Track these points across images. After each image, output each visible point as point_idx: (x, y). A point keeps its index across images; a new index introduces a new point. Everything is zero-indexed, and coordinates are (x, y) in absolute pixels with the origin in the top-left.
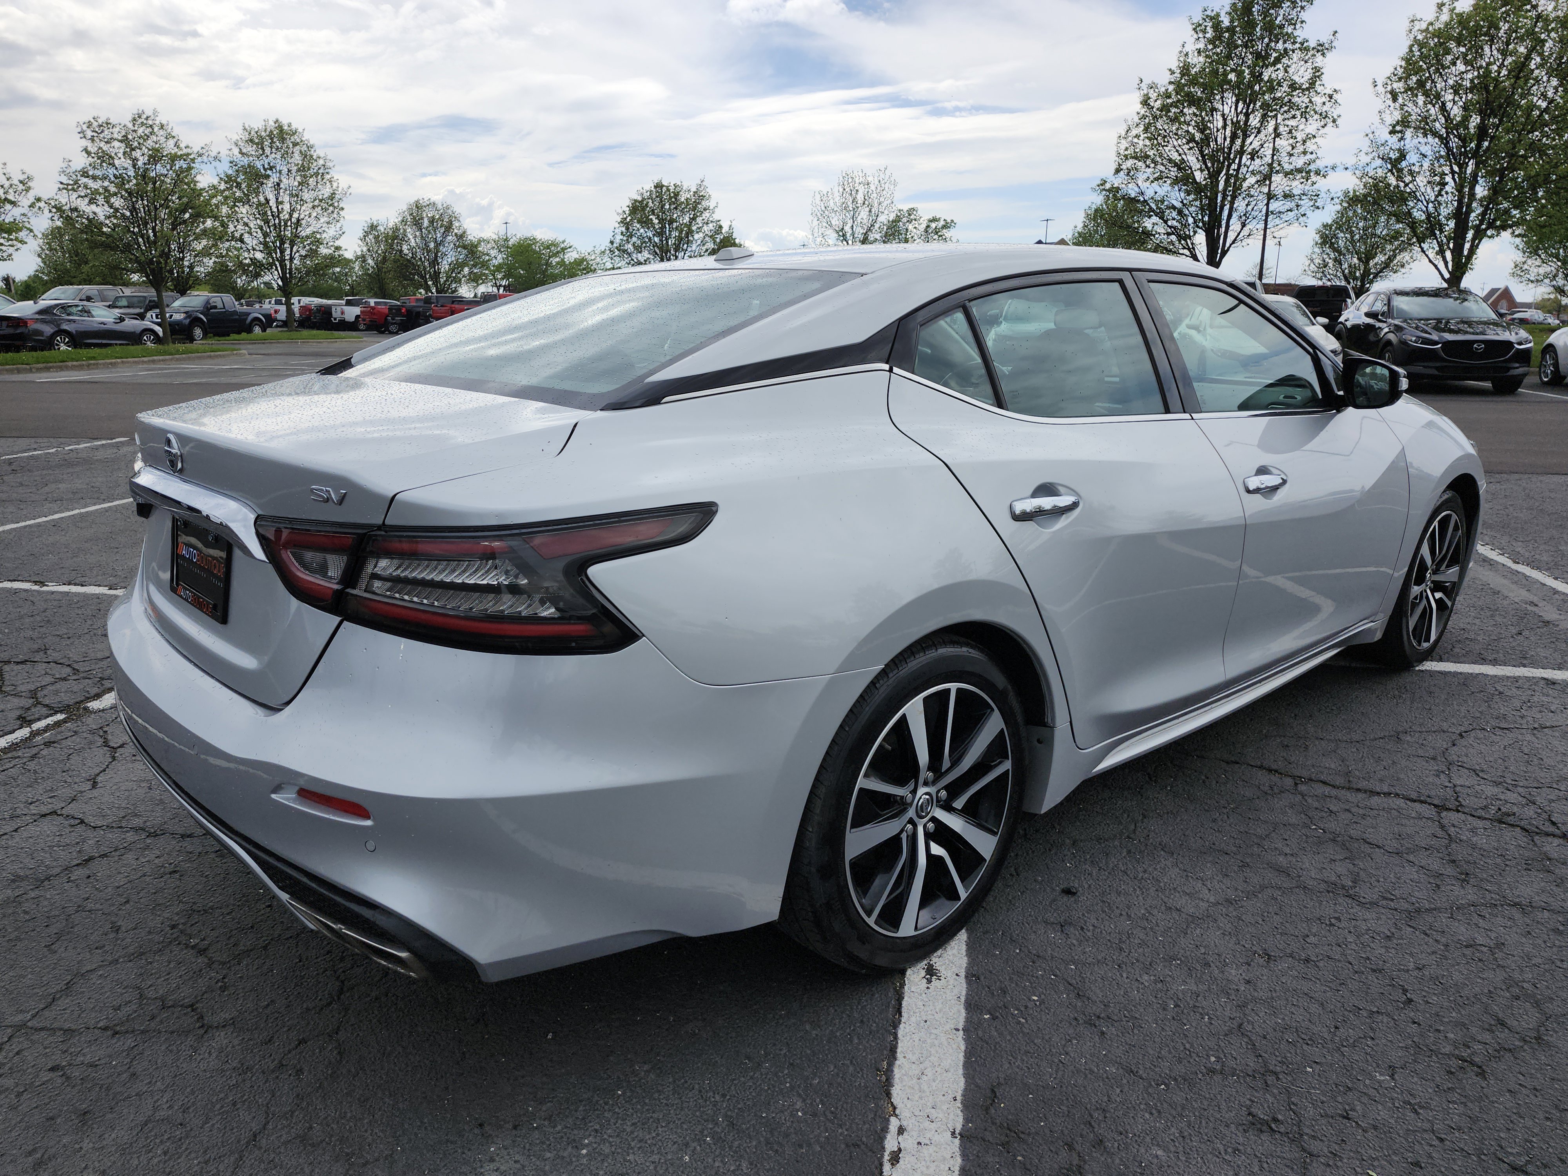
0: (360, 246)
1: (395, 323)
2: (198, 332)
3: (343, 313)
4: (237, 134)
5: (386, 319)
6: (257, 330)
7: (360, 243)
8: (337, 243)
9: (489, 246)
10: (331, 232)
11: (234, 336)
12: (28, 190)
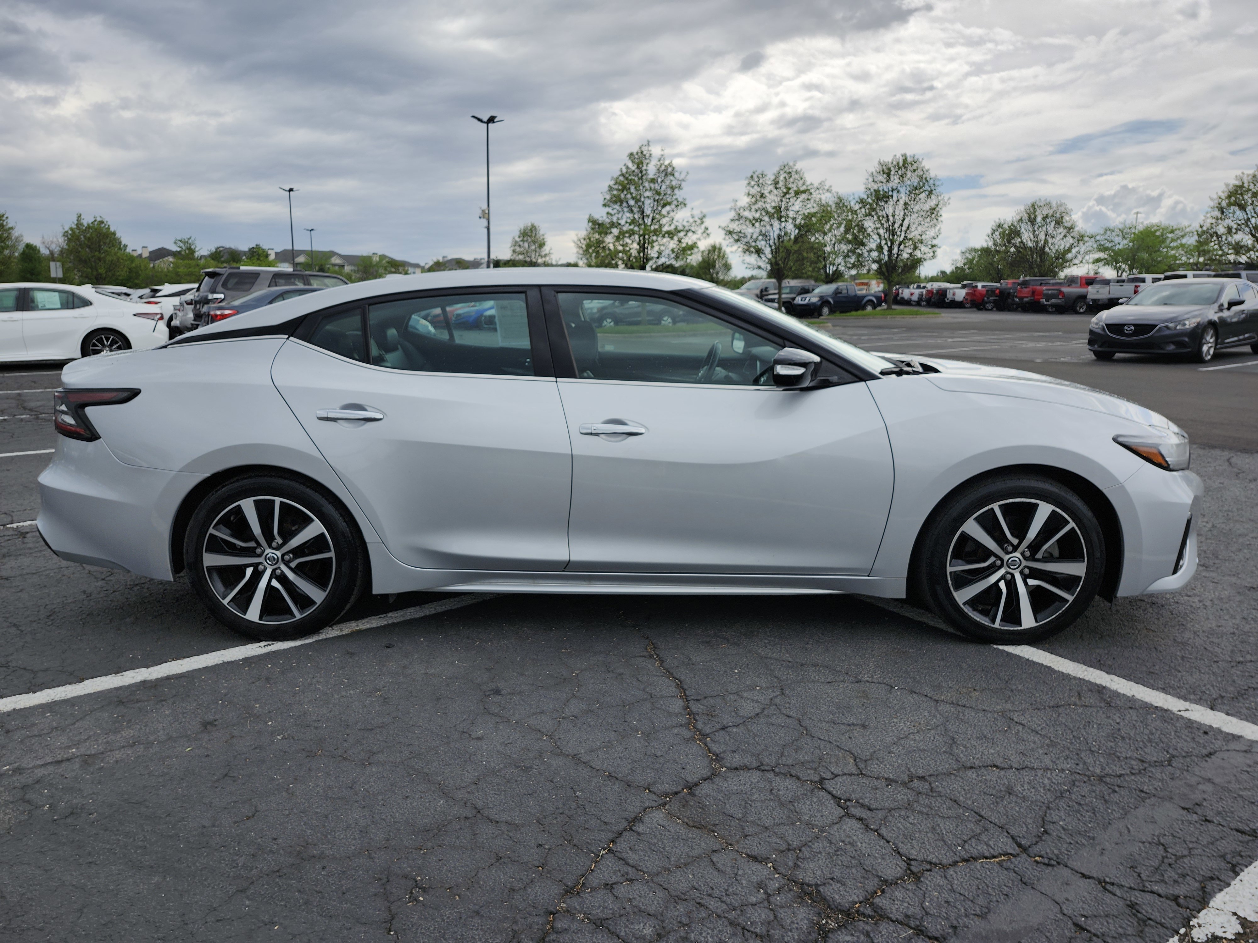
0: (986, 241)
1: (990, 302)
2: (826, 310)
3: (954, 294)
4: (874, 167)
5: (983, 299)
6: (869, 308)
7: (987, 238)
8: (935, 242)
9: (1114, 234)
10: (931, 233)
11: (853, 313)
12: (702, 223)
